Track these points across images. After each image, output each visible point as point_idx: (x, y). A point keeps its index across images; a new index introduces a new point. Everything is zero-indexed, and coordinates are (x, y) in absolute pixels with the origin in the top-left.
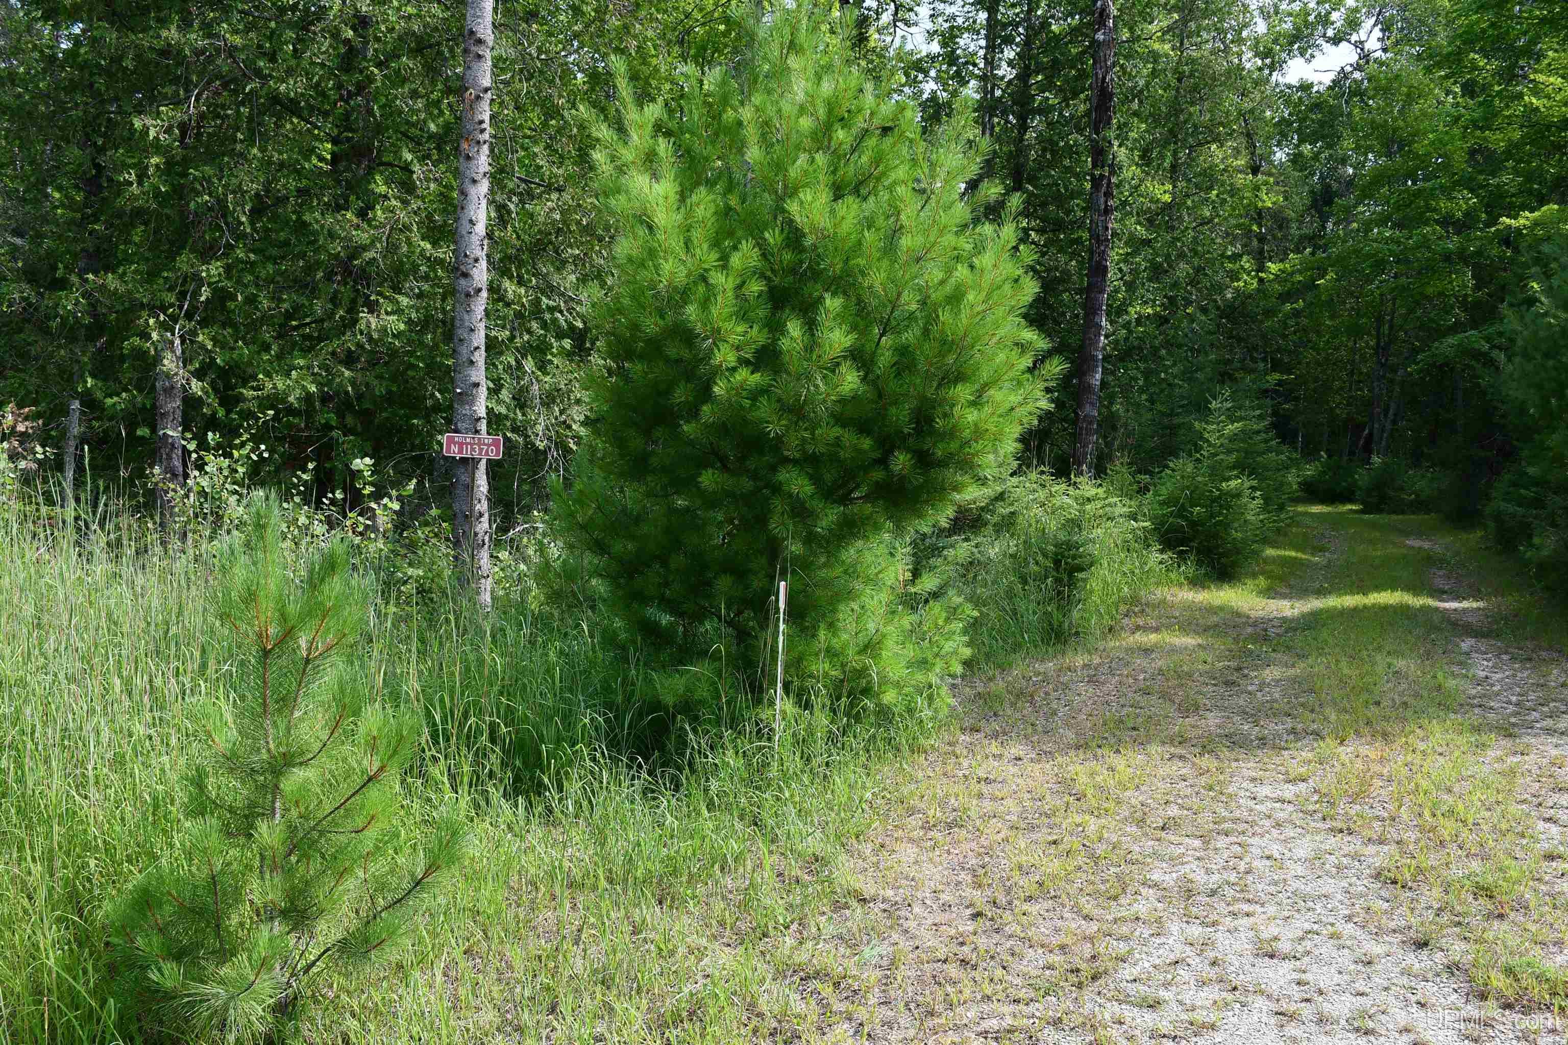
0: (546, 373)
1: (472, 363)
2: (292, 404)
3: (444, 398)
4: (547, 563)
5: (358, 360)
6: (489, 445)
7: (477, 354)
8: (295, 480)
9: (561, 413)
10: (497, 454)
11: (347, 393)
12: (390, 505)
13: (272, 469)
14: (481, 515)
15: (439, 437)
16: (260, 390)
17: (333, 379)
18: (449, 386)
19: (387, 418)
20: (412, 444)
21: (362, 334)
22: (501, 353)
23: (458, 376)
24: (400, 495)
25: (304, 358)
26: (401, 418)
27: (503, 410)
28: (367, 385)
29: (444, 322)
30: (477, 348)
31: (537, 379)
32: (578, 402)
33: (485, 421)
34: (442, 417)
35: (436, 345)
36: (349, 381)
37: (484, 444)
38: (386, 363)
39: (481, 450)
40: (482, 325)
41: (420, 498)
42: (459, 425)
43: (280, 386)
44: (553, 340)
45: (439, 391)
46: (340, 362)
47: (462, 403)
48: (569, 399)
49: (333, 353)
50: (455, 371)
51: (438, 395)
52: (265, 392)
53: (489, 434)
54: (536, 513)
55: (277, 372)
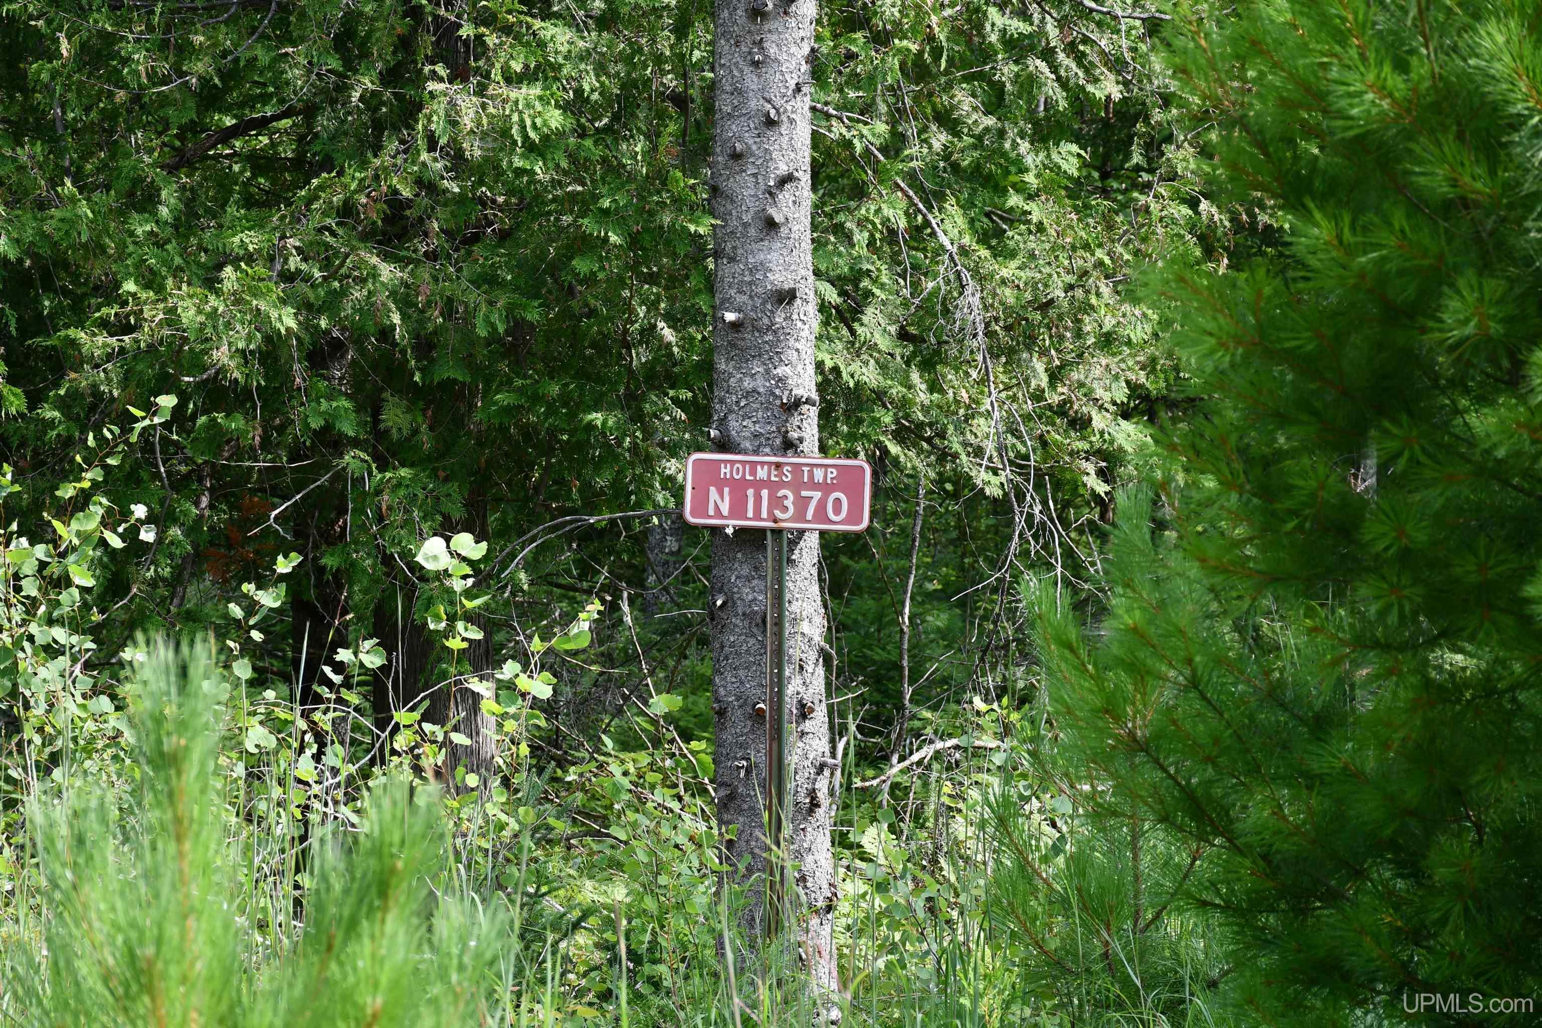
0: (1003, 253)
1: (771, 225)
2: (223, 370)
3: (687, 343)
4: (1023, 865)
5: (419, 227)
6: (826, 488)
7: (785, 196)
8: (236, 611)
9: (1055, 376)
10: (854, 516)
11: (386, 333)
12: (523, 682)
13: (167, 572)
14: (804, 711)
15: (671, 466)
16: (128, 329)
17: (343, 293)
18: (702, 301)
19: (508, 410)
20: (587, 488)
21: (432, 144)
22: (860, 192)
23: (727, 270)
24: (549, 651)
25: (259, 225)
26: (551, 410)
27: (870, 375)
28: (449, 307)
29: (680, 101)
30: (787, 179)
31: (976, 272)
32: (1107, 341)
33: (813, 412)
34: (676, 401)
35: (660, 177)
36: (393, 294)
37: (814, 486)
38: (504, 236)
39: (802, 503)
40: (801, 108)
41: (608, 659)
42: (733, 424)
43: (189, 315)
44: (1024, 146)
45: (672, 321)
46: (365, 237)
47: (742, 356)
48: (1079, 334)
49: (347, 211)
50: (717, 254)
51: (668, 334)
52: (144, 337)
53: (823, 449)
54: (978, 703)
55: (176, 272)
